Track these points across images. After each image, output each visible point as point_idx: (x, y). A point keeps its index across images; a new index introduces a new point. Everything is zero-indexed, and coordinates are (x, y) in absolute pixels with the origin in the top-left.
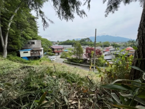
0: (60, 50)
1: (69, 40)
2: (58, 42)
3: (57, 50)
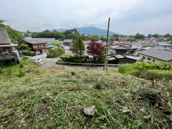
0: (42, 46)
1: (47, 31)
2: (29, 32)
3: (38, 46)
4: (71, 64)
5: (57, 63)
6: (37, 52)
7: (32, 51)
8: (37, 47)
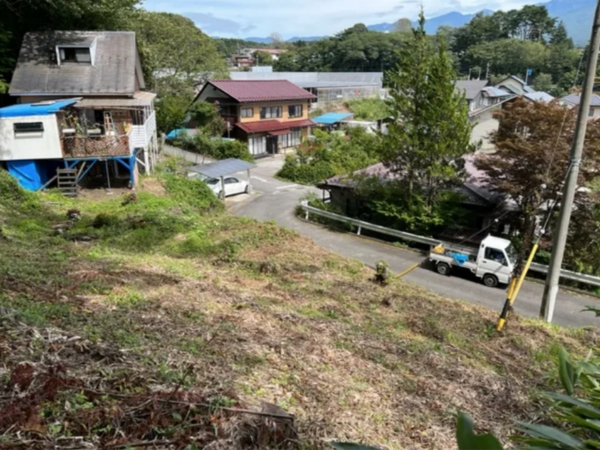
0: (284, 117)
1: (359, 29)
3: (263, 116)
4: (366, 233)
5: (299, 212)
6: (250, 140)
7: (232, 137)
8: (257, 118)
